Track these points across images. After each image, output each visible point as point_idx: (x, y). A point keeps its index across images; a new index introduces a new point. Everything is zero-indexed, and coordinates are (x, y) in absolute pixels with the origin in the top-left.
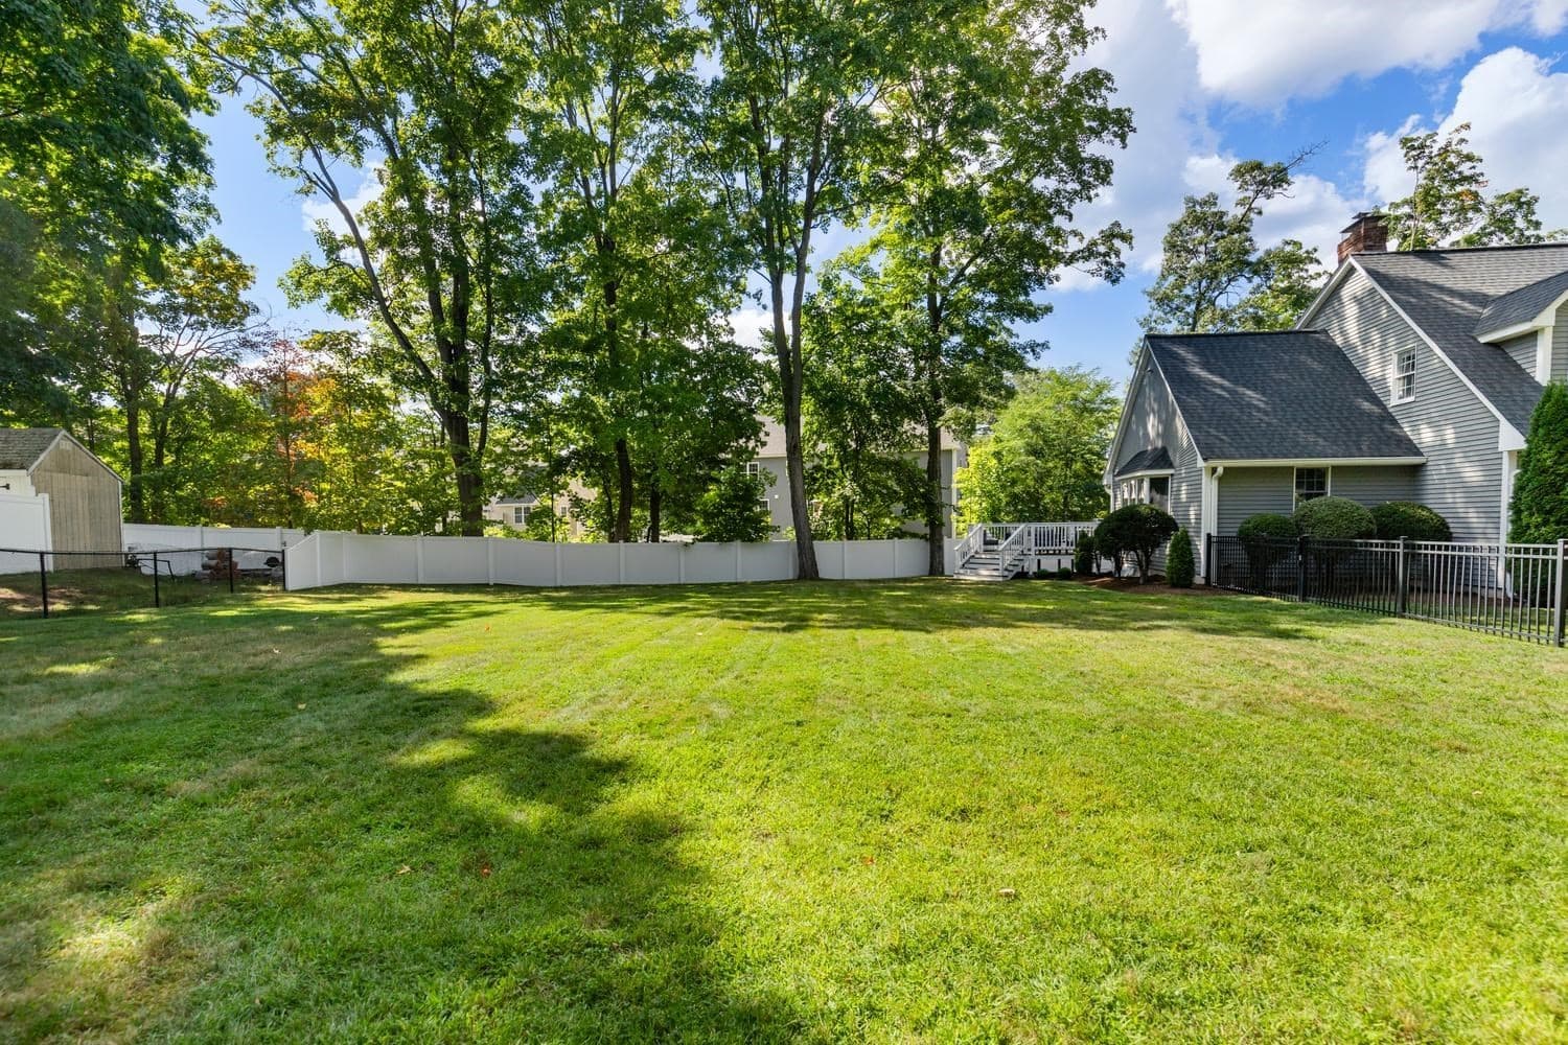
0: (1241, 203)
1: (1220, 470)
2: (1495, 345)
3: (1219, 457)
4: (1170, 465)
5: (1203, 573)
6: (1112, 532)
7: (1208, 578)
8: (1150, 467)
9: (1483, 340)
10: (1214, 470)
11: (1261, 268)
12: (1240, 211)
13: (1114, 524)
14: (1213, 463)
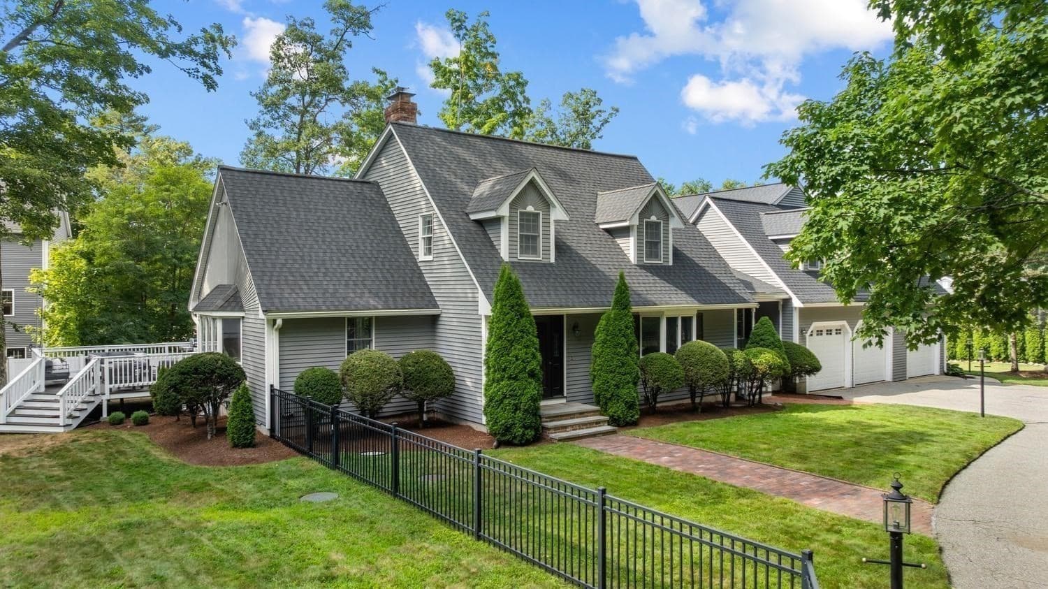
0: (334, 32)
1: (279, 322)
2: (479, 222)
3: (278, 310)
4: (241, 309)
5: (268, 426)
6: (174, 387)
7: (272, 430)
8: (222, 308)
9: (473, 217)
10: (275, 321)
11: (350, 96)
12: (335, 40)
13: (176, 379)
14: (272, 315)
